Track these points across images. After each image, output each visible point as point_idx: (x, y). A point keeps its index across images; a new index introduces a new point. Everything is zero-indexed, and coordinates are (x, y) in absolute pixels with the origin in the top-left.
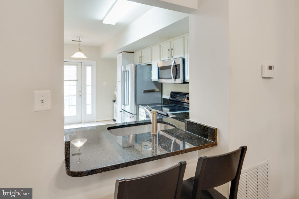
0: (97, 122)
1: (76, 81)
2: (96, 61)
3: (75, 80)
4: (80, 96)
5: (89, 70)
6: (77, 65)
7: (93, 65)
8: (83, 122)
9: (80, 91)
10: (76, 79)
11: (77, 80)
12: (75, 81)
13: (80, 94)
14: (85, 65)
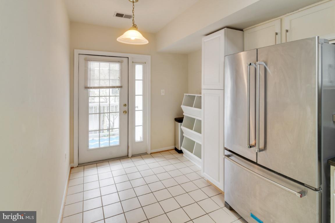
0: (151, 153)
1: (120, 89)
2: (150, 56)
3: (117, 87)
4: (126, 113)
5: (139, 69)
6: (120, 62)
7: (145, 63)
8: (130, 155)
9: (125, 105)
10: (118, 84)
11: (121, 87)
12: (118, 89)
13: (126, 108)
14: (133, 62)
